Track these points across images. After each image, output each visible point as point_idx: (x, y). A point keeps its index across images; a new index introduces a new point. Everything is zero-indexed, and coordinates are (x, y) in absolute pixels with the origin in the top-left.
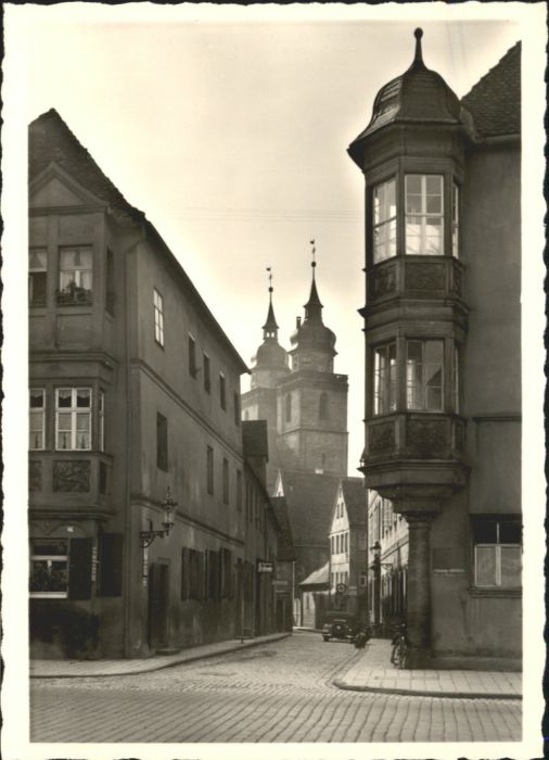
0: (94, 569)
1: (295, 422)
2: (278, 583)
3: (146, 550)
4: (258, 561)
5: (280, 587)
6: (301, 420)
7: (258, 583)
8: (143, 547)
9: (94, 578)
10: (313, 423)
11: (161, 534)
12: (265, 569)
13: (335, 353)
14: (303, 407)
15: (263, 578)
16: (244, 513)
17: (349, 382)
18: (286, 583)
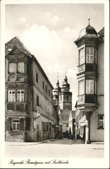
0: (25, 125)
1: (62, 101)
2: (60, 129)
3: (35, 121)
4: (56, 125)
5: (60, 130)
6: (64, 100)
7: (56, 129)
8: (34, 121)
9: (25, 127)
10: (66, 101)
11: (37, 118)
12: (57, 126)
13: (70, 88)
14: (64, 98)
15: (57, 128)
16: (53, 116)
17: (72, 93)
18: (61, 129)
